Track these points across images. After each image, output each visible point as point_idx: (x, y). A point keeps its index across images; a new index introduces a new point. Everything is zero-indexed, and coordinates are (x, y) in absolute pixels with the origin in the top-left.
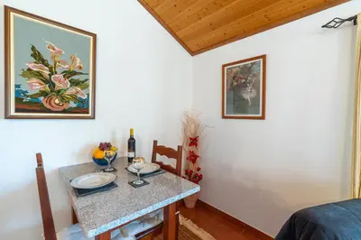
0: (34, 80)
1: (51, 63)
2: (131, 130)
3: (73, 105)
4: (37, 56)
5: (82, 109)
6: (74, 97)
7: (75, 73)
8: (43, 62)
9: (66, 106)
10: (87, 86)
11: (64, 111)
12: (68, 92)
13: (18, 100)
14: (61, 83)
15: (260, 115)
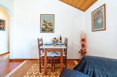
0: (44, 26)
1: (46, 22)
2: (61, 35)
3: (50, 30)
4: (44, 21)
5: (52, 31)
6: (50, 28)
7: (50, 23)
8: (45, 22)
9: (49, 30)
10: (53, 26)
11: (48, 31)
12: (49, 27)
13: (42, 29)
14: (48, 26)
15: (104, 29)
